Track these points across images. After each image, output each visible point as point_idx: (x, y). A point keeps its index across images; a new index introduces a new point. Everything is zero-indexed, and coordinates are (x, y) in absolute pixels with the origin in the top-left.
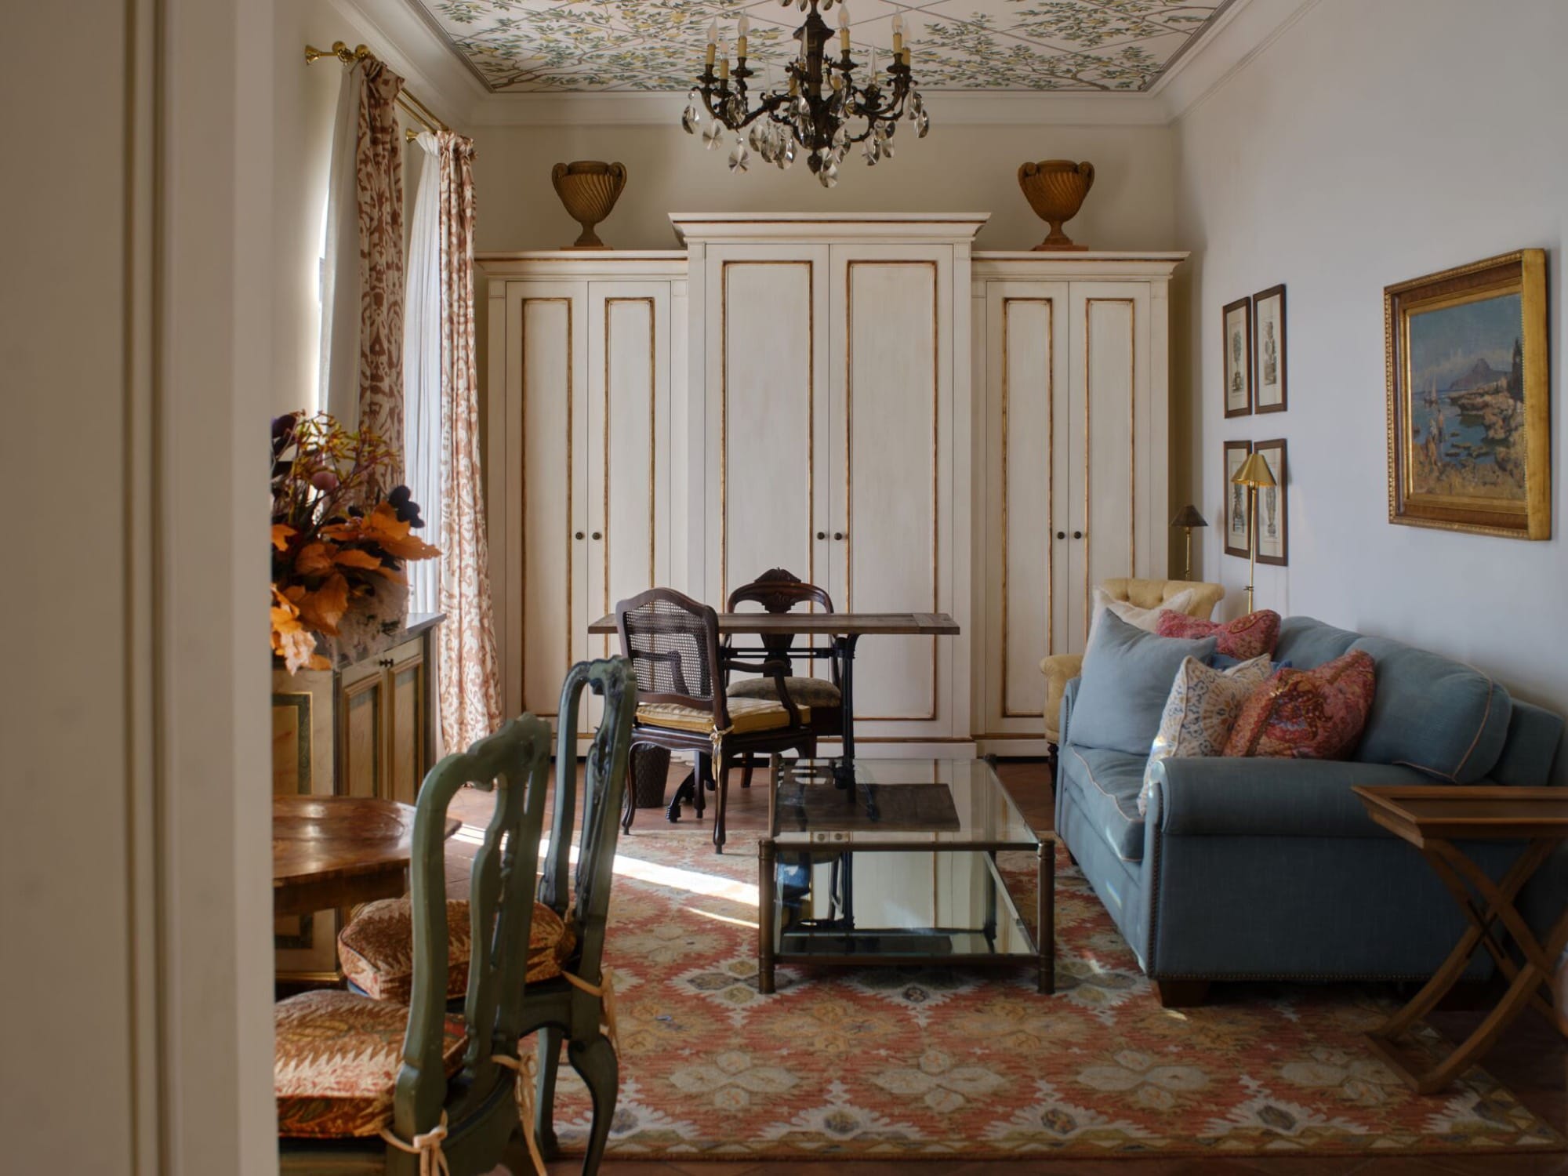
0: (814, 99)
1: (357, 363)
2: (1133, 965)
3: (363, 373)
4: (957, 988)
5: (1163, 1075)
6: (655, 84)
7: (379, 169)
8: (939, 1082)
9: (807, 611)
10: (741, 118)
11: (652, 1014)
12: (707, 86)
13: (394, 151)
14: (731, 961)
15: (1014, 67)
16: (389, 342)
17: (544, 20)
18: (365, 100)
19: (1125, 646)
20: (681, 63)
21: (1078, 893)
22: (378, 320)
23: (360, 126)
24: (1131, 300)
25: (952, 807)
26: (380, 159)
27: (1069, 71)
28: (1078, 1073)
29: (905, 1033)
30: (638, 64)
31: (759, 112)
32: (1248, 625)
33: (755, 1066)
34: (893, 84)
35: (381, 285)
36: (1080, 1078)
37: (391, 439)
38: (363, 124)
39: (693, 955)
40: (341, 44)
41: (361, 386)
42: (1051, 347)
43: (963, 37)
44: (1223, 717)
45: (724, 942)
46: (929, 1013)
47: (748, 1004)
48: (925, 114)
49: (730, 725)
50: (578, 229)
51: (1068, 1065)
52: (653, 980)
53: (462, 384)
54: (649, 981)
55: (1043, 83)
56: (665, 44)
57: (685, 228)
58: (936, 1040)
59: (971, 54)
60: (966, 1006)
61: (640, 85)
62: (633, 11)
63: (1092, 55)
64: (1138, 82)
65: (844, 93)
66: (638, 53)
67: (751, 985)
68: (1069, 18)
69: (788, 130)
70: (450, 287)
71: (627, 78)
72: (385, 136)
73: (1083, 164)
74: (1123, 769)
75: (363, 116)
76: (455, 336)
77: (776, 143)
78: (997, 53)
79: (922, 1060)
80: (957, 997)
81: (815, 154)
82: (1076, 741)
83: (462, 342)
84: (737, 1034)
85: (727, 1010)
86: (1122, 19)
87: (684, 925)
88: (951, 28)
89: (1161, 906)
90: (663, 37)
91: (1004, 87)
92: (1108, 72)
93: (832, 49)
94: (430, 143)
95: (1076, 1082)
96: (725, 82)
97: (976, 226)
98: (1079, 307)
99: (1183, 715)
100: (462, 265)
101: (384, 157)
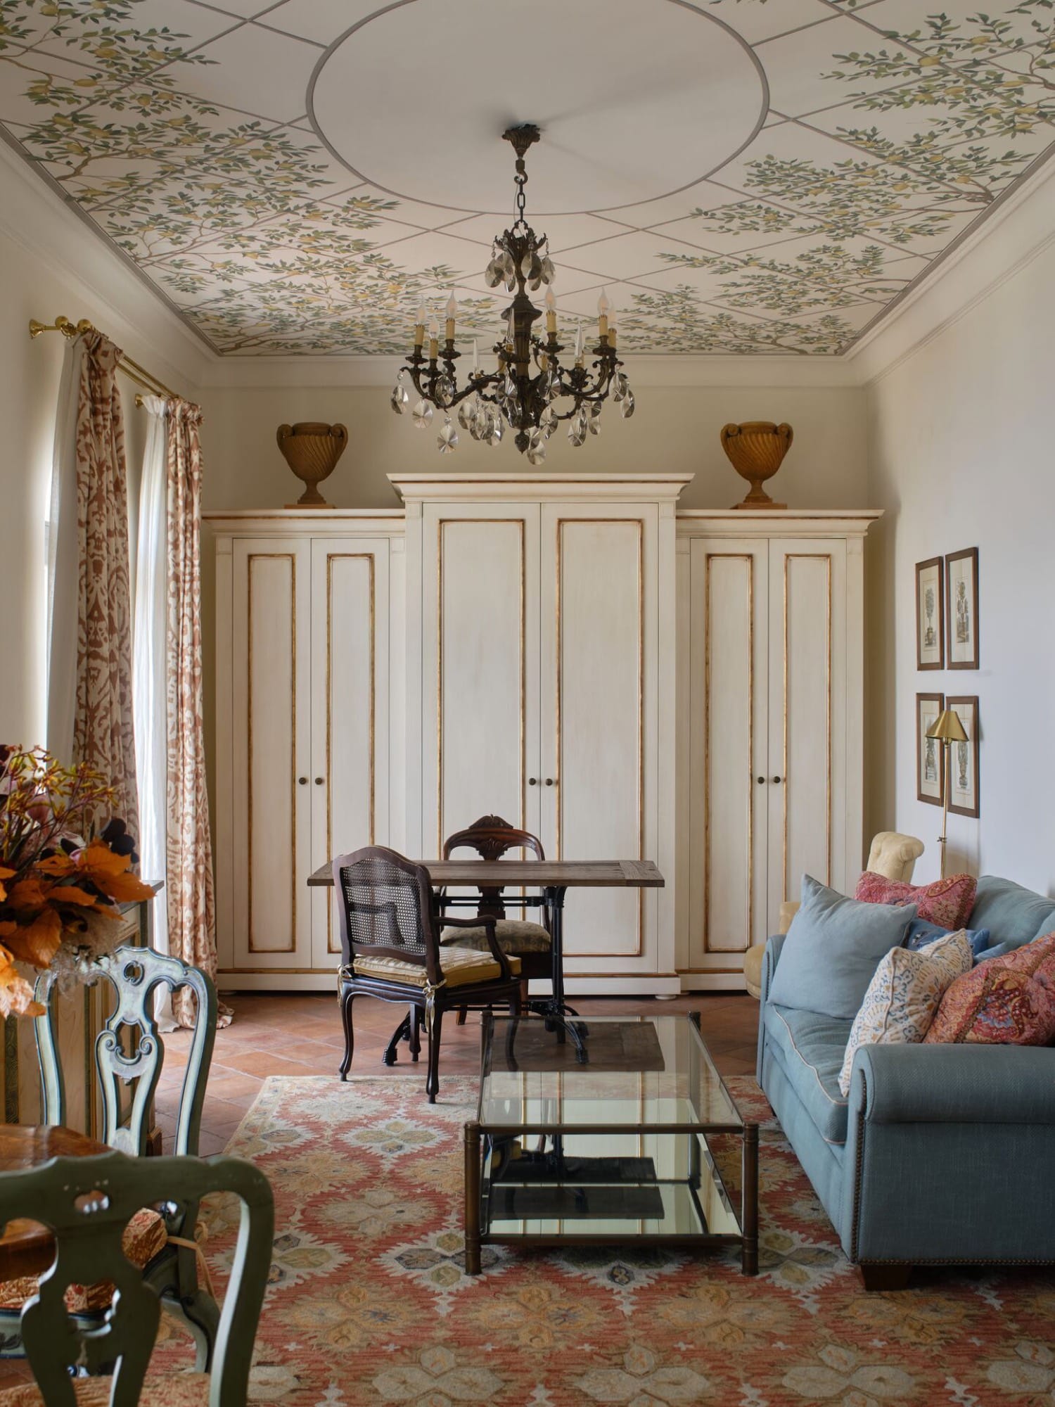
0: (520, 379)
1: (76, 631)
2: (834, 1238)
3: (81, 640)
4: (661, 1266)
5: (867, 1377)
6: (376, 348)
7: (99, 440)
8: (643, 1386)
9: (519, 858)
10: (449, 400)
11: (359, 1300)
12: (416, 366)
13: (116, 419)
14: (440, 1234)
15: (718, 333)
16: (110, 607)
17: (266, 290)
18: (86, 374)
19: (826, 912)
20: (400, 330)
21: (779, 1150)
22: (97, 587)
23: (80, 398)
24: (828, 556)
25: (657, 1046)
26: (100, 429)
27: (768, 337)
28: (784, 1374)
29: (610, 1323)
30: (358, 330)
31: (468, 391)
32: (944, 889)
33: (459, 1365)
34: (599, 366)
35: (100, 553)
36: (785, 1381)
37: (111, 703)
38: (83, 396)
39: (402, 1226)
40: (63, 318)
41: (79, 652)
42: (752, 601)
43: (669, 307)
44: (929, 1003)
45: (433, 1210)
46: (634, 1298)
47: (453, 1288)
48: (631, 395)
49: (443, 979)
50: (301, 487)
51: (772, 1365)
52: (363, 1257)
53: (187, 640)
54: (357, 1259)
55: (743, 348)
56: (383, 312)
57: (404, 488)
58: (641, 1333)
59: (676, 321)
60: (670, 1289)
61: (361, 350)
62: (351, 283)
63: (792, 323)
64: (835, 347)
65: (550, 374)
66: (357, 321)
67: (457, 1263)
68: (769, 289)
69: (497, 407)
70: (176, 546)
71: (349, 343)
72: (105, 406)
73: (782, 426)
74: (824, 1033)
75: (83, 388)
76: (181, 594)
77: (484, 423)
78: (701, 321)
79: (627, 1358)
80: (662, 1278)
81: (522, 433)
82: (777, 1002)
83: (187, 599)
84: (442, 1325)
85: (434, 1294)
86: (821, 290)
87: (395, 1189)
88: (656, 299)
89: (864, 1192)
90: (381, 306)
91: (707, 351)
92: (807, 338)
93: (539, 328)
94: (156, 407)
95: (782, 1386)
96: (434, 361)
97: (680, 486)
98: (778, 563)
99: (889, 1003)
100: (189, 527)
101: (105, 427)
